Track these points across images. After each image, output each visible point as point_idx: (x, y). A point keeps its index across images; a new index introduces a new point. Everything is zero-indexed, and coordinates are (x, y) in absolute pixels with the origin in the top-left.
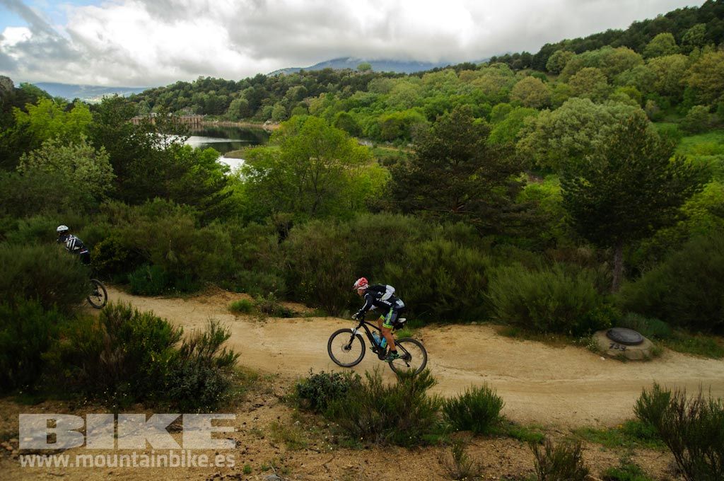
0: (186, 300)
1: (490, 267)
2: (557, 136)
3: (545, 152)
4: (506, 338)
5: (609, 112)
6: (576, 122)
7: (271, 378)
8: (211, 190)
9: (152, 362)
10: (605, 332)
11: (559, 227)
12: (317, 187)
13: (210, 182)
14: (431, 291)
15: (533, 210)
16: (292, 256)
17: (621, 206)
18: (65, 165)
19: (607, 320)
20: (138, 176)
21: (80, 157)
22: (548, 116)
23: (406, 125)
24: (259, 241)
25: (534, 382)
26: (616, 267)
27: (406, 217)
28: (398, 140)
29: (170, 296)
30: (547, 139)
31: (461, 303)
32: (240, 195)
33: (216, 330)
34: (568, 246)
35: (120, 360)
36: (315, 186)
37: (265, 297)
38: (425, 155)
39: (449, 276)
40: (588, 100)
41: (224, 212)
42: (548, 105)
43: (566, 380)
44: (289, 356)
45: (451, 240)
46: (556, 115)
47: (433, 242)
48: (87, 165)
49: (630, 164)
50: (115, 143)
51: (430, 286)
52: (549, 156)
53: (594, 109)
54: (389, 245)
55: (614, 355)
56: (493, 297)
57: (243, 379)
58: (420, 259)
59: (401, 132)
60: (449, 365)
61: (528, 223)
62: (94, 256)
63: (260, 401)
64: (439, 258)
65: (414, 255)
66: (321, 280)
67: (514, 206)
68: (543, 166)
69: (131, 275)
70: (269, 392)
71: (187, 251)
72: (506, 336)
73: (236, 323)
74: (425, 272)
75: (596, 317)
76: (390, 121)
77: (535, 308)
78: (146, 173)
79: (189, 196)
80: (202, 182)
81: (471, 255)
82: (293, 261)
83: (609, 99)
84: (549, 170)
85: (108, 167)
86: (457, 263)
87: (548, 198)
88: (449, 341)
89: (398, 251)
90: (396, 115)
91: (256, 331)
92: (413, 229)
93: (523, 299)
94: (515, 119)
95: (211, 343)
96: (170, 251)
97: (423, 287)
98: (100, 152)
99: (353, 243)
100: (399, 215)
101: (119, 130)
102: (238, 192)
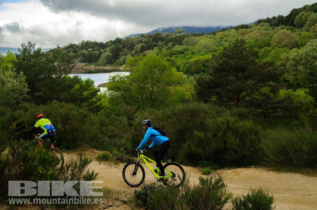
0: (68, 154)
1: (261, 131)
3: (295, 75)
6: (316, 54)
8: (88, 98)
12: (152, 97)
13: (86, 93)
14: (223, 146)
15: (289, 101)
16: (136, 130)
20: (43, 89)
22: (296, 52)
23: (206, 64)
24: (116, 124)
27: (206, 104)
28: (202, 73)
30: (297, 66)
31: (244, 154)
32: (106, 104)
33: (83, 158)
36: (151, 97)
37: (118, 151)
38: (217, 69)
39: (234, 137)
41: (97, 109)
42: (297, 45)
45: (235, 116)
46: (302, 51)
47: (224, 117)
48: (11, 82)
50: (30, 71)
51: (223, 143)
52: (299, 77)
54: (195, 121)
56: (263, 146)
58: (216, 127)
60: (236, 187)
62: (12, 129)
63: (110, 204)
64: (228, 126)
65: (212, 124)
68: (295, 83)
70: (117, 199)
71: (69, 123)
72: (275, 171)
73: (100, 166)
74: (220, 134)
76: (196, 62)
77: (293, 151)
78: (48, 88)
80: (82, 93)
81: (248, 124)
82: (137, 133)
84: (299, 86)
85: (25, 84)
86: (240, 129)
87: (298, 98)
88: (236, 173)
89: (201, 123)
90: (200, 58)
91: (112, 170)
92: (210, 111)
93: (285, 145)
94: (275, 55)
95: (80, 166)
96: (59, 124)
97: (218, 144)
98: (20, 75)
99: (173, 120)
100: (202, 103)
101: (31, 63)
102: (104, 102)
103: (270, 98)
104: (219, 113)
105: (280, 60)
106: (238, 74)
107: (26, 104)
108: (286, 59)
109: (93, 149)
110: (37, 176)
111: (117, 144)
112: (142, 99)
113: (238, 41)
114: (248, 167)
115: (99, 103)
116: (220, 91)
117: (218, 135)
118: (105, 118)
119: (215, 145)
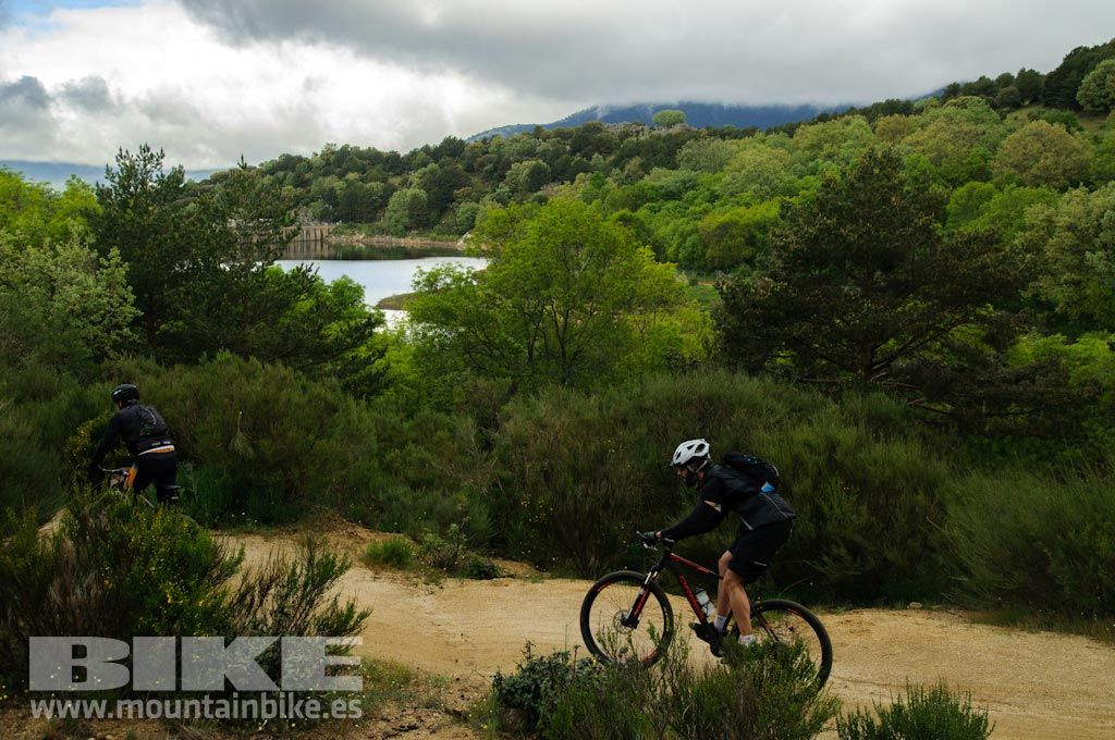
0: (267, 539)
1: (947, 480)
3: (1077, 284)
8: (340, 347)
12: (567, 348)
13: (334, 329)
14: (811, 529)
15: (1051, 377)
16: (504, 461)
18: (34, 284)
20: (188, 311)
21: (65, 268)
22: (1083, 202)
23: (760, 236)
24: (436, 438)
28: (743, 267)
29: (233, 531)
30: (1082, 253)
31: (885, 560)
32: (404, 368)
33: (318, 556)
35: (93, 601)
36: (563, 347)
37: (442, 535)
39: (852, 498)
41: (370, 386)
42: (1081, 178)
44: (484, 647)
45: (856, 424)
46: (1103, 199)
47: (816, 427)
48: (78, 284)
50: (142, 247)
51: (811, 520)
52: (1089, 292)
56: (956, 532)
57: (378, 680)
58: (787, 462)
62: (75, 446)
63: (409, 720)
64: (830, 459)
65: (773, 451)
66: (563, 496)
67: (1004, 371)
68: (1073, 313)
70: (432, 705)
71: (274, 432)
72: (993, 624)
73: (375, 585)
74: (803, 486)
76: (724, 227)
80: (321, 327)
81: (902, 453)
82: (507, 474)
84: (1088, 323)
85: (123, 291)
86: (872, 469)
87: (1084, 367)
88: (855, 627)
89: (736, 446)
90: (738, 214)
91: (418, 601)
92: (770, 402)
93: (1032, 534)
94: (1005, 212)
95: (305, 585)
96: (239, 433)
98: (109, 260)
99: (638, 430)
100: (740, 373)
101: (149, 220)
102: (398, 362)
103: (985, 365)
104: (800, 413)
105: (1023, 228)
106: (871, 274)
107: (126, 363)
108: (1044, 224)
109: (354, 527)
110: (157, 613)
111: (440, 512)
112: (531, 353)
113: (875, 159)
114: (899, 605)
115: (379, 364)
116: (806, 333)
117: (796, 489)
118: (397, 419)
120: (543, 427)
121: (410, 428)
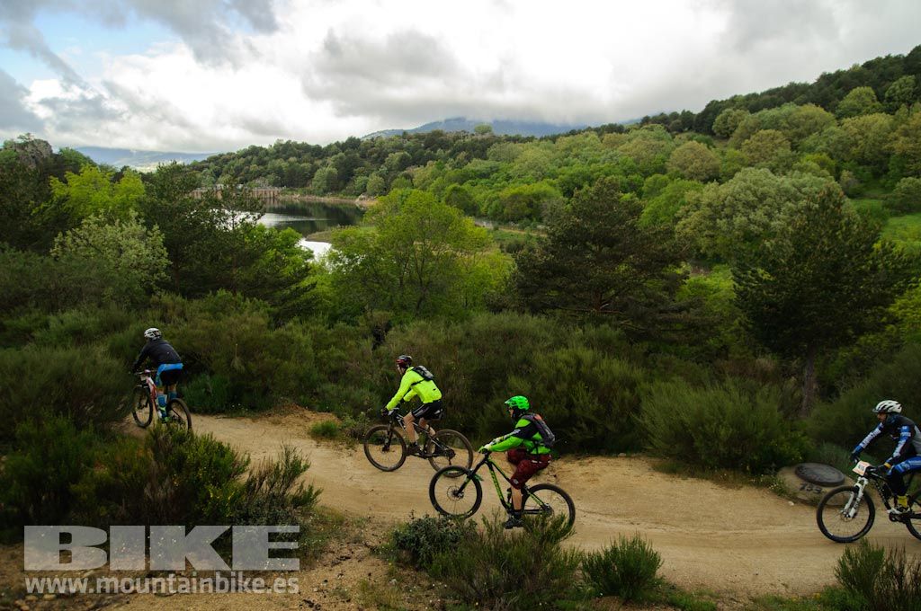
0: (254, 420)
1: (642, 383)
2: (727, 216)
3: (712, 236)
4: (665, 475)
5: (794, 185)
6: (752, 198)
7: (360, 523)
8: (289, 282)
9: (209, 498)
10: (794, 469)
11: (731, 332)
12: (423, 279)
13: (287, 271)
15: (698, 310)
17: (813, 306)
18: (109, 248)
19: (796, 452)
20: (199, 262)
21: (128, 238)
22: (716, 191)
24: (348, 346)
25: (702, 534)
26: (806, 383)
27: (535, 318)
29: (234, 415)
30: (715, 219)
31: (607, 429)
32: (325, 288)
33: (291, 460)
34: (744, 356)
35: (169, 496)
36: (420, 278)
37: (355, 417)
38: (560, 239)
39: (590, 394)
40: (767, 170)
41: (306, 310)
42: (715, 176)
43: (742, 532)
44: (383, 494)
45: (593, 348)
46: (726, 189)
47: (570, 350)
48: (135, 248)
49: (822, 251)
50: (171, 222)
51: (566, 407)
52: (718, 241)
53: (773, 182)
54: (512, 354)
55: (806, 498)
57: (325, 523)
58: (554, 372)
59: (529, 211)
60: (590, 509)
61: (692, 326)
63: (346, 552)
64: (577, 371)
65: (545, 366)
67: (673, 305)
68: (710, 253)
69: (186, 388)
70: (357, 541)
71: (257, 357)
73: (318, 450)
74: (561, 387)
75: (781, 449)
76: (515, 196)
77: (701, 437)
78: (209, 257)
79: (261, 288)
80: (279, 270)
81: (618, 367)
82: (391, 372)
83: (794, 170)
84: (718, 259)
85: (161, 251)
86: (601, 377)
87: (716, 294)
88: (590, 477)
89: (525, 361)
90: (522, 189)
91: (343, 461)
92: (544, 333)
93: (687, 424)
94: (674, 194)
95: (284, 477)
96: (236, 357)
97: (556, 409)
98: (153, 232)
99: (468, 351)
100: (526, 315)
101: (177, 205)
102: (322, 284)
103: (662, 301)
104: (561, 343)
105: (684, 204)
106: (601, 249)
107: (166, 298)
108: (696, 202)
109: (303, 411)
111: (353, 401)
112: (401, 282)
117: (558, 388)
119: (551, 408)
120: (413, 345)
121: (331, 335)
